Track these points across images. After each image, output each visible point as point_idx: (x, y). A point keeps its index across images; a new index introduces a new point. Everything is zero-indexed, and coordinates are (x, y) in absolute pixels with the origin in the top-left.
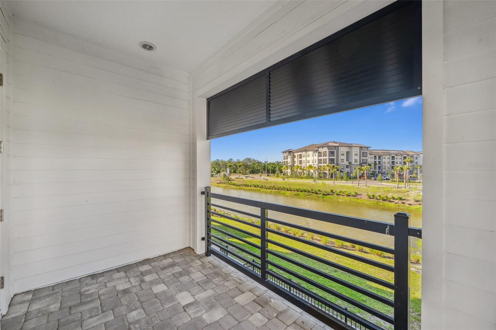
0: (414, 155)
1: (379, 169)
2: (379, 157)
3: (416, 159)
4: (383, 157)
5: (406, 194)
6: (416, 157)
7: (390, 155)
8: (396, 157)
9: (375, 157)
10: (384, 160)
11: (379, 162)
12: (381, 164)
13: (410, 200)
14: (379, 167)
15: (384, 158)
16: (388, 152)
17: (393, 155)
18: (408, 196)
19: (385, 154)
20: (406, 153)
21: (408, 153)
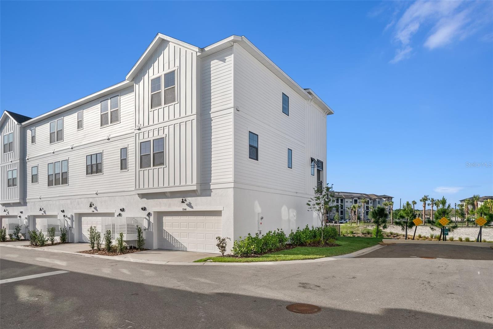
0: (377, 199)
1: (341, 215)
2: (342, 200)
3: (378, 203)
4: (346, 200)
5: (357, 229)
6: (378, 201)
7: (352, 198)
8: (358, 201)
9: (338, 200)
10: (346, 204)
11: (342, 206)
12: (343, 209)
13: (359, 234)
14: (342, 212)
15: (347, 202)
16: (351, 195)
17: (355, 199)
18: (358, 230)
19: (348, 197)
20: (369, 197)
21: (371, 197)
